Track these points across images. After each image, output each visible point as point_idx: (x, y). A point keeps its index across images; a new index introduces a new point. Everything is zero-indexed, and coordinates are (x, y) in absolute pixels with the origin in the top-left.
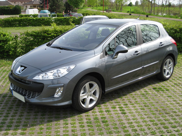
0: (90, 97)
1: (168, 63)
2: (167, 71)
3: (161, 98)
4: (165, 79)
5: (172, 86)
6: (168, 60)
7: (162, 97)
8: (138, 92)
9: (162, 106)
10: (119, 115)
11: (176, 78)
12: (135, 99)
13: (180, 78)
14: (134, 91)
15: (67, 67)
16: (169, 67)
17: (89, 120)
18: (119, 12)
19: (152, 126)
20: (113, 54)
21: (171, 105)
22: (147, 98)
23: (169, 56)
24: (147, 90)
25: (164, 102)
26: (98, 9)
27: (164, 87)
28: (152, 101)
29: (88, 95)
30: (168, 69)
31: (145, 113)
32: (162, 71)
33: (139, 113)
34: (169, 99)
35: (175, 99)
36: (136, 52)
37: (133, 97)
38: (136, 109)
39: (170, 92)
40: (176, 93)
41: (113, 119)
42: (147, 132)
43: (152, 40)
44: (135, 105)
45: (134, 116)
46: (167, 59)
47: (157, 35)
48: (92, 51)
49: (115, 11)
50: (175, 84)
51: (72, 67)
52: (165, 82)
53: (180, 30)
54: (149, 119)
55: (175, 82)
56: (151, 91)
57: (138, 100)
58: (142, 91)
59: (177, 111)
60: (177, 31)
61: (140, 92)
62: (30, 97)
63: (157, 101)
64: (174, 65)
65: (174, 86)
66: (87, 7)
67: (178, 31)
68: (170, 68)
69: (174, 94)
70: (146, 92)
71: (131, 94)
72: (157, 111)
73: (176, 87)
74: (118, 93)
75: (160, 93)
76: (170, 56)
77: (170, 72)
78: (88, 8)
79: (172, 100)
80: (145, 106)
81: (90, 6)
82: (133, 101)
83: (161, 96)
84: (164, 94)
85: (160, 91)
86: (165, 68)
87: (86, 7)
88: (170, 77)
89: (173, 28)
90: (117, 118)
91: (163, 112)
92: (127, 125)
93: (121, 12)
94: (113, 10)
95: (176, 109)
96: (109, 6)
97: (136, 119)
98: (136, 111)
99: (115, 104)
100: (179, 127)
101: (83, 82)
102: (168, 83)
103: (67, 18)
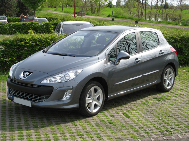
0: (95, 102)
1: (168, 73)
2: (168, 82)
3: (162, 106)
4: (166, 91)
5: (173, 96)
6: (169, 70)
7: (164, 105)
8: (138, 101)
9: (164, 111)
10: (124, 118)
11: (177, 89)
12: (137, 107)
13: (182, 89)
14: (135, 101)
15: (75, 71)
16: (169, 77)
17: (96, 122)
18: (95, 16)
19: (157, 125)
20: (115, 61)
21: (173, 111)
22: (148, 106)
23: (169, 66)
24: (148, 100)
25: (166, 108)
26: (65, 12)
27: (165, 97)
28: (153, 108)
29: (92, 100)
30: (168, 79)
31: (148, 117)
32: (162, 81)
33: (143, 116)
34: (171, 106)
35: (177, 106)
36: (137, 59)
37: (135, 105)
38: (140, 114)
39: (171, 101)
40: (178, 102)
41: (120, 121)
42: (153, 129)
43: (148, 49)
44: (138, 111)
45: (139, 119)
46: (167, 69)
47: (154, 44)
48: (96, 57)
49: (90, 15)
50: (176, 95)
51: (80, 71)
52: (165, 93)
53: (180, 40)
54: (153, 121)
55: (177, 93)
56: (152, 101)
57: (140, 107)
58: (143, 100)
59: (179, 115)
60: (177, 40)
61: (140, 101)
62: (37, 101)
63: (159, 108)
64: (175, 75)
65: (175, 97)
66: (47, 8)
67: (179, 40)
68: (171, 79)
69: (175, 103)
70: (147, 101)
71: (132, 103)
72: (160, 115)
73: (177, 97)
74: (118, 103)
75: (161, 102)
76: (171, 66)
77: (171, 83)
78: (48, 10)
79: (174, 107)
80: (148, 112)
81: (50, 6)
82: (135, 109)
83: (162, 104)
84: (165, 103)
85: (161, 101)
86: (165, 78)
87: (45, 8)
88: (170, 89)
89: (172, 37)
90: (123, 120)
91: (166, 115)
92: (134, 125)
93: (99, 16)
94: (86, 13)
95: (179, 113)
96: (81, 7)
97: (141, 121)
98: (139, 115)
99: (118, 111)
100: (181, 125)
101: (89, 86)
102: (169, 94)
103: (26, 24)
